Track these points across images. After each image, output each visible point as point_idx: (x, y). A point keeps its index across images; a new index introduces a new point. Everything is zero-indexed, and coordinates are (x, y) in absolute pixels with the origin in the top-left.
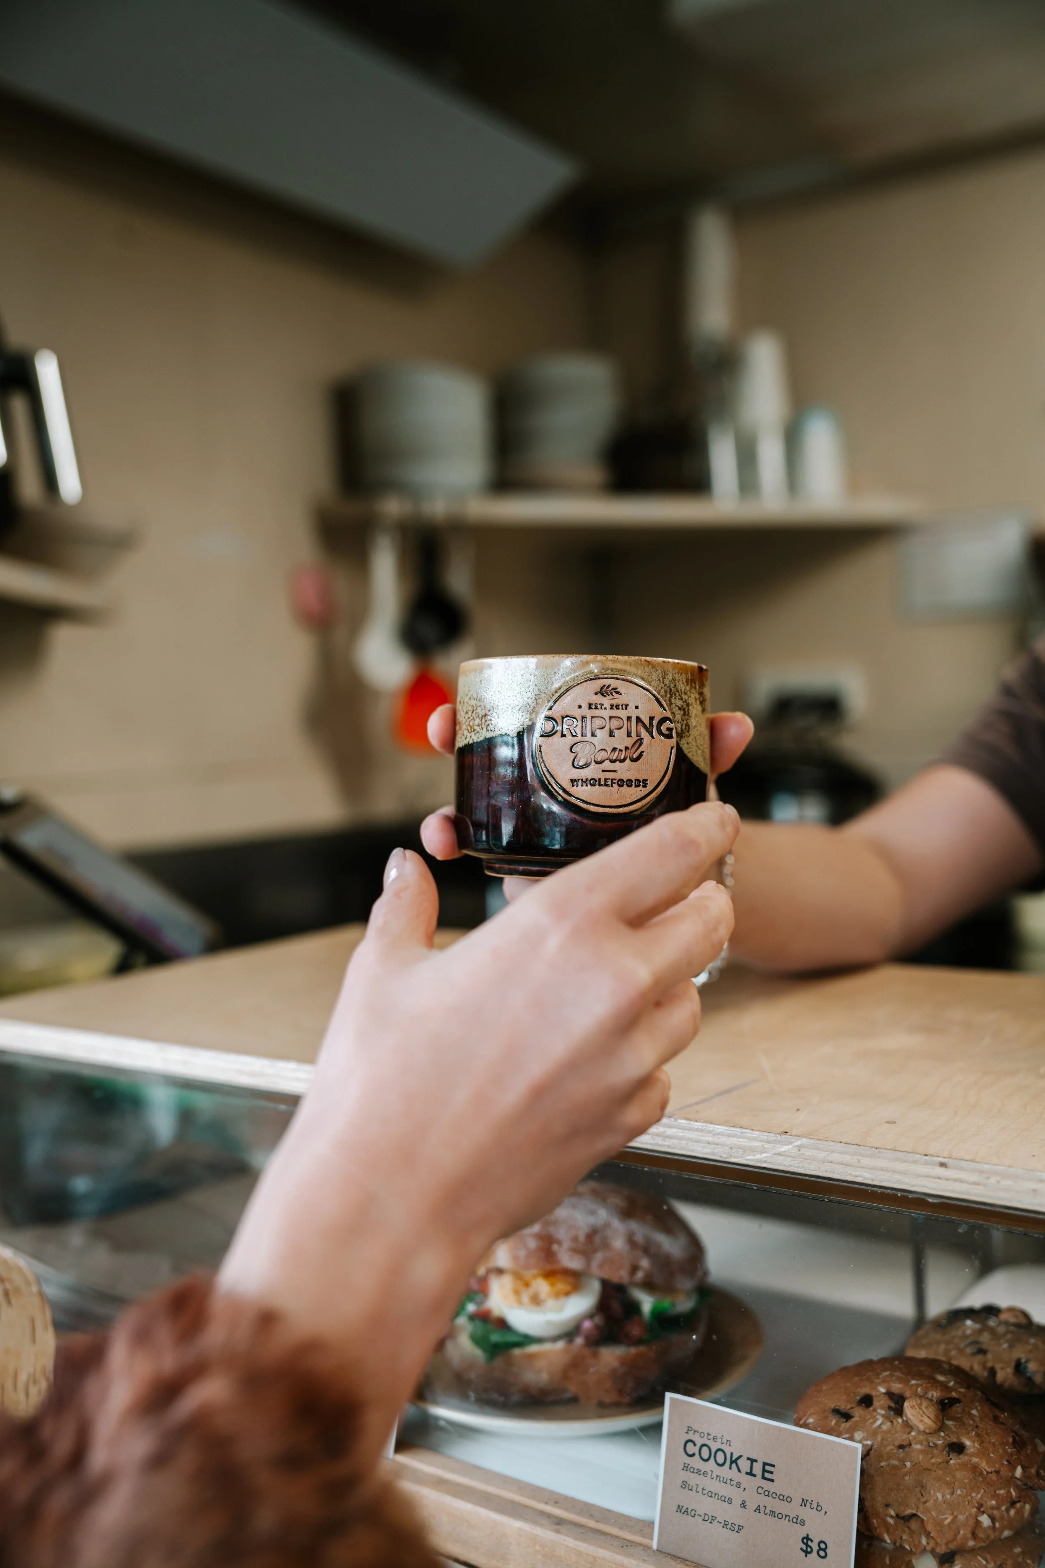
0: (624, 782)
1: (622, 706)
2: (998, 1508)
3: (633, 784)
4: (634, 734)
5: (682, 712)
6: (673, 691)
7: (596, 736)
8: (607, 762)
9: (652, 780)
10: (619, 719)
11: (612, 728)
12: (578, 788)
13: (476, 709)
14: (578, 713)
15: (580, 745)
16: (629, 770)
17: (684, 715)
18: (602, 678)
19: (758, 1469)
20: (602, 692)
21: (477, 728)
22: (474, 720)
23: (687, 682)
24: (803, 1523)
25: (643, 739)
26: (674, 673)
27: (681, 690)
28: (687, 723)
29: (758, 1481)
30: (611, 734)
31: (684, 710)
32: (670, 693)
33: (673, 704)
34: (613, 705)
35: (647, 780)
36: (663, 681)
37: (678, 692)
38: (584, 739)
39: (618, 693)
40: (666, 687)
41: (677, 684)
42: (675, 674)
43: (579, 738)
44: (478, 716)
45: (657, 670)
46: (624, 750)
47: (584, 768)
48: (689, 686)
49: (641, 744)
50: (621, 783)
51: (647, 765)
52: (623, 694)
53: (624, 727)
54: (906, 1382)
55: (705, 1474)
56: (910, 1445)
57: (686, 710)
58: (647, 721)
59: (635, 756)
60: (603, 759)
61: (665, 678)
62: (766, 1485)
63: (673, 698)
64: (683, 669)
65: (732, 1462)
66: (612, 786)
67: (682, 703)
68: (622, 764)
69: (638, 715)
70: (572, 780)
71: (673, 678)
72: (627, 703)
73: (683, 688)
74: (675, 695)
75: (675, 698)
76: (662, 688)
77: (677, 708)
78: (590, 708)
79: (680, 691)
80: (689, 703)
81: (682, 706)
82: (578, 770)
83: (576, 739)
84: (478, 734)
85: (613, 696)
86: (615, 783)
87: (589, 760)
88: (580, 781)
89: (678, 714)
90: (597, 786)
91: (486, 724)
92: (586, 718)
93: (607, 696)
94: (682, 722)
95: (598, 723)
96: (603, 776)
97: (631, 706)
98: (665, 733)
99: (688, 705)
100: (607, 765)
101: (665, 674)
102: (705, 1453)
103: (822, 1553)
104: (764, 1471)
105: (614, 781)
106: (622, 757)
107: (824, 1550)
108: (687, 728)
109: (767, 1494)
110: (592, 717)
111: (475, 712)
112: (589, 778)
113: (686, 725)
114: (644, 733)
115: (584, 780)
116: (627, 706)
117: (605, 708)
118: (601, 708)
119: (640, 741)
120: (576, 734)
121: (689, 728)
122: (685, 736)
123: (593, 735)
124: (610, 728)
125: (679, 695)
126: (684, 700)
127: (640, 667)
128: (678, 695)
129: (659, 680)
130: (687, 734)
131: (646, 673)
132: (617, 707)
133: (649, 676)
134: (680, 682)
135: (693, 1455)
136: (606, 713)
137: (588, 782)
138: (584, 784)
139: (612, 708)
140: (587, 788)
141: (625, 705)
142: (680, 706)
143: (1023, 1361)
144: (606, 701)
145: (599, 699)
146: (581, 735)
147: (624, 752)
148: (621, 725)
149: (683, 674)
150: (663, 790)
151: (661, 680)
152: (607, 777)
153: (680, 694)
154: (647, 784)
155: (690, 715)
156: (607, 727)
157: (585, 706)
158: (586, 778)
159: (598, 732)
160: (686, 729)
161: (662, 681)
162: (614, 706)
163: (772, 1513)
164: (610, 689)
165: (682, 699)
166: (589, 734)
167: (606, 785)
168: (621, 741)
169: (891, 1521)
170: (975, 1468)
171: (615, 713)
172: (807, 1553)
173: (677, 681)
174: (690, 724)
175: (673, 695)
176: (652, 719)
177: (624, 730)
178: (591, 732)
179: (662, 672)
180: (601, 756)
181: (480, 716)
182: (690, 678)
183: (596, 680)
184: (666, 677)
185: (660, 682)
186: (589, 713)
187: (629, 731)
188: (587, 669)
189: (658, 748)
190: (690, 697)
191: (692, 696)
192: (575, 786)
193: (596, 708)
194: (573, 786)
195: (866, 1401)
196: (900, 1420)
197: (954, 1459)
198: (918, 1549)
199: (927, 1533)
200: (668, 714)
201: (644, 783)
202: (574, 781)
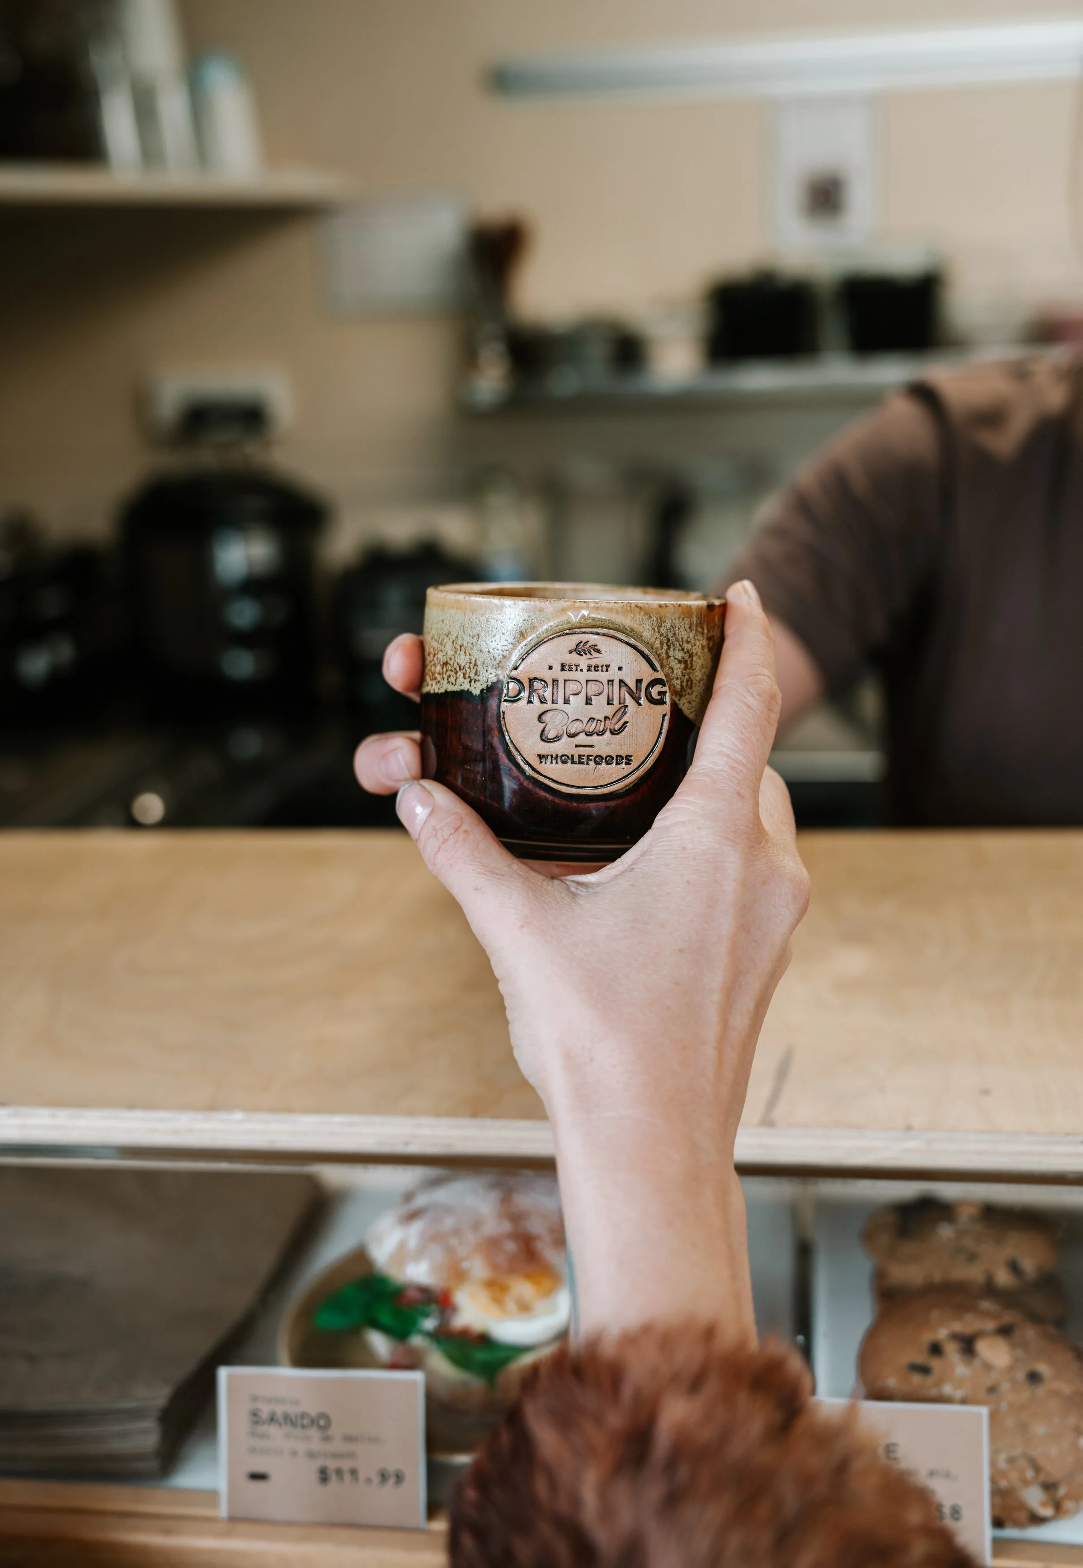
0: (603, 759)
1: (602, 666)
3: (614, 761)
4: (616, 701)
5: (683, 666)
6: (671, 642)
7: (569, 704)
8: (582, 735)
9: (637, 756)
10: (597, 683)
11: (589, 694)
12: (546, 765)
13: (438, 653)
14: (548, 676)
15: (550, 714)
16: (608, 744)
17: (686, 668)
18: (579, 633)
20: (579, 650)
21: (439, 677)
22: (436, 667)
23: (690, 627)
25: (627, 706)
26: (673, 618)
27: (682, 639)
28: (690, 678)
30: (588, 701)
31: (685, 662)
32: (667, 645)
33: (670, 657)
34: (591, 666)
35: (631, 756)
36: (659, 630)
37: (678, 641)
38: (555, 706)
39: (598, 651)
40: (662, 637)
41: (677, 632)
42: (675, 620)
43: (549, 705)
44: (440, 662)
45: (651, 617)
46: (603, 720)
47: (554, 741)
48: (694, 632)
49: (625, 713)
50: (599, 760)
51: (631, 738)
52: (603, 652)
53: (604, 691)
56: (997, 1383)
57: (689, 662)
58: (632, 685)
59: (617, 727)
60: (578, 731)
61: (661, 626)
63: (672, 649)
64: (687, 612)
66: (587, 764)
67: (683, 655)
68: (600, 737)
69: (621, 678)
70: (539, 756)
71: (671, 626)
72: (608, 664)
73: (686, 636)
74: (674, 645)
75: (674, 650)
76: (657, 638)
77: (676, 661)
78: (563, 670)
79: (680, 640)
80: (693, 653)
81: (683, 658)
82: (546, 744)
83: (545, 707)
84: (439, 684)
85: (591, 655)
86: (591, 760)
87: (561, 732)
88: (549, 757)
89: (677, 669)
90: (569, 764)
91: (448, 674)
92: (558, 681)
93: (584, 654)
94: (683, 677)
95: (572, 687)
96: (577, 752)
97: (614, 668)
98: (655, 698)
99: (691, 656)
100: (582, 739)
101: (661, 621)
103: (957, 1516)
105: (591, 758)
106: (601, 729)
107: (958, 1512)
108: (689, 683)
110: (565, 681)
111: (436, 657)
112: (560, 755)
113: (687, 681)
114: (629, 700)
115: (554, 756)
116: (608, 666)
117: (581, 670)
118: (577, 670)
119: (623, 709)
120: (546, 700)
121: (691, 684)
122: (685, 695)
123: (566, 702)
124: (587, 694)
125: (680, 645)
126: (685, 650)
127: (629, 615)
128: (678, 646)
129: (653, 629)
130: (689, 691)
131: (637, 622)
132: (596, 668)
133: (640, 624)
134: (682, 629)
136: (583, 676)
137: (559, 759)
138: (554, 761)
139: (588, 670)
140: (557, 765)
141: (606, 666)
142: (680, 658)
144: (584, 661)
145: (574, 658)
146: (551, 702)
147: (603, 723)
148: (600, 691)
149: (686, 619)
150: (652, 766)
151: (656, 628)
152: (581, 754)
153: (681, 643)
154: (631, 760)
155: (694, 667)
156: (583, 694)
157: (557, 667)
158: (556, 754)
159: (572, 698)
160: (687, 685)
161: (657, 630)
162: (593, 668)
164: (588, 646)
165: (683, 650)
166: (561, 700)
167: (581, 763)
168: (600, 709)
169: (1006, 1466)
170: (1058, 1392)
171: (593, 675)
173: (677, 629)
174: (693, 678)
175: (672, 646)
176: (639, 682)
177: (604, 698)
178: (563, 698)
179: (657, 619)
180: (574, 728)
181: (442, 663)
182: (695, 622)
183: (570, 636)
184: (663, 625)
185: (654, 632)
186: (561, 676)
187: (610, 698)
188: (564, 618)
189: (647, 717)
190: (695, 645)
191: (698, 643)
192: (544, 763)
193: (570, 670)
194: (541, 762)
195: (936, 1349)
196: (977, 1363)
197: (1040, 1391)
198: (1026, 1483)
199: (1037, 1469)
200: (660, 675)
201: (628, 760)
202: (541, 757)
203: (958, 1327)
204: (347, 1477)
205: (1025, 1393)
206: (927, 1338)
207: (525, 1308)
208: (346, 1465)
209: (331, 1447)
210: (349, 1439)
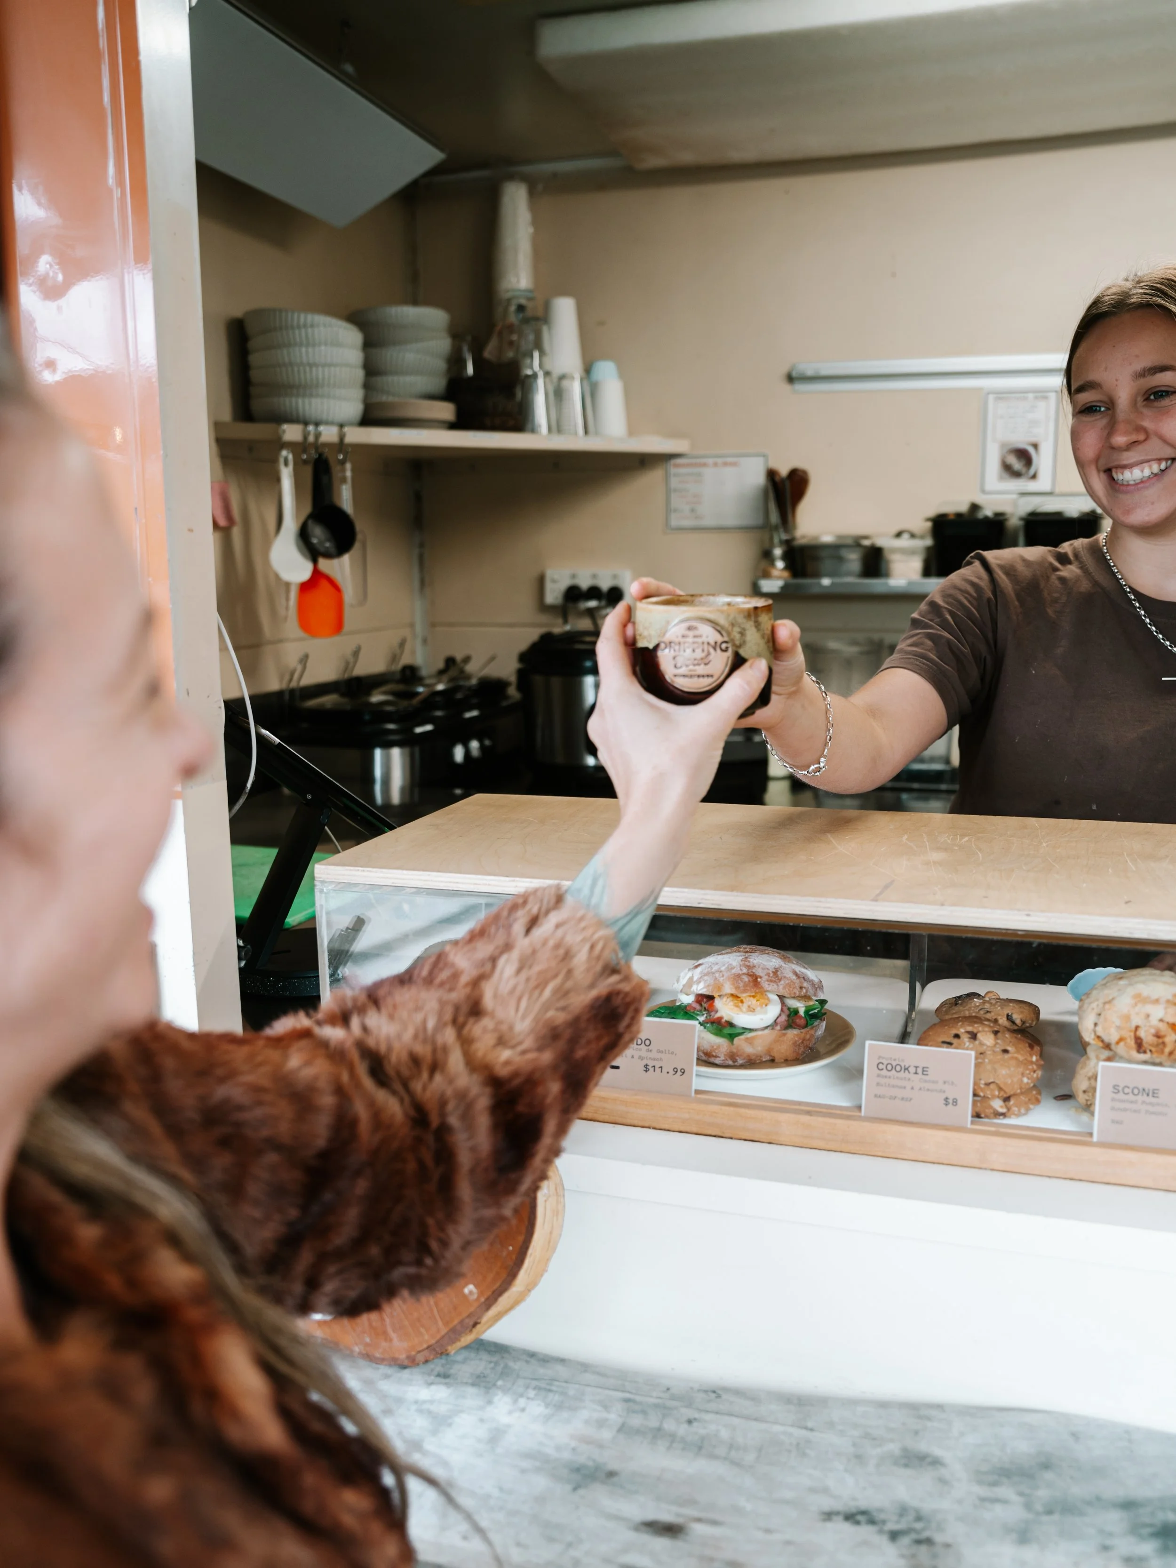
0: (700, 675)
1: (699, 636)
2: (1030, 1074)
3: (706, 677)
4: (706, 651)
5: (740, 635)
6: (732, 624)
9: (716, 674)
10: (697, 643)
11: (694, 647)
12: (676, 679)
14: (677, 640)
15: (678, 657)
16: (703, 669)
17: (742, 635)
18: (689, 621)
19: (920, 1071)
20: (690, 628)
23: (742, 617)
24: (944, 1092)
25: (711, 653)
27: (740, 623)
29: (920, 1076)
30: (694, 651)
31: (742, 633)
33: (732, 630)
34: (695, 636)
36: (728, 619)
38: (680, 653)
39: (698, 629)
40: (729, 623)
43: (678, 653)
47: (680, 669)
48: (744, 619)
49: (710, 656)
51: (712, 666)
52: (700, 629)
53: (700, 646)
54: (973, 1026)
55: (890, 1077)
56: (985, 1052)
58: (713, 644)
59: (706, 662)
60: (690, 664)
62: (924, 1077)
63: (733, 627)
64: (741, 611)
65: (905, 1069)
68: (699, 666)
69: (708, 641)
71: (733, 617)
72: (702, 634)
73: (740, 621)
75: (735, 627)
76: (727, 623)
77: (736, 633)
78: (683, 637)
79: (737, 623)
80: (745, 629)
81: (740, 631)
82: (677, 670)
83: (676, 654)
85: (695, 631)
86: (696, 676)
87: (683, 665)
88: (678, 675)
90: (687, 678)
92: (680, 642)
93: (691, 631)
96: (690, 672)
97: (704, 636)
98: (723, 649)
100: (691, 667)
101: (728, 615)
102: (889, 1067)
103: (955, 1104)
104: (923, 1071)
106: (700, 663)
107: (956, 1102)
109: (926, 1081)
110: (684, 642)
114: (712, 650)
116: (702, 636)
117: (690, 637)
118: (688, 637)
119: (709, 654)
120: (676, 650)
122: (742, 648)
126: (741, 628)
128: (738, 626)
132: (697, 636)
134: (738, 618)
135: (882, 1069)
136: (691, 640)
137: (682, 676)
138: (680, 677)
139: (693, 637)
143: (1010, 1014)
144: (691, 633)
145: (687, 632)
146: (678, 651)
147: (700, 660)
148: (698, 646)
149: (740, 614)
150: (723, 679)
152: (692, 673)
154: (714, 677)
155: (747, 636)
156: (691, 648)
157: (680, 636)
158: (681, 674)
159: (687, 650)
163: (928, 1090)
166: (682, 651)
167: (692, 678)
168: (699, 654)
169: (982, 1086)
170: (1016, 1059)
171: (695, 639)
172: (946, 1105)
176: (716, 642)
177: (700, 649)
180: (688, 662)
182: (747, 615)
183: (686, 622)
184: (728, 617)
185: (726, 620)
186: (682, 640)
187: (703, 650)
189: (720, 657)
190: (747, 626)
193: (686, 637)
194: (674, 678)
195: (957, 1036)
196: (977, 1042)
197: (1006, 1056)
198: (994, 1097)
199: (1000, 1089)
200: (726, 639)
201: (712, 676)
202: (675, 676)
203: (970, 1029)
204: (658, 1070)
205: (1000, 1056)
206: (954, 1031)
207: (751, 1010)
208: (658, 1064)
209: (650, 1055)
210: (660, 1052)
